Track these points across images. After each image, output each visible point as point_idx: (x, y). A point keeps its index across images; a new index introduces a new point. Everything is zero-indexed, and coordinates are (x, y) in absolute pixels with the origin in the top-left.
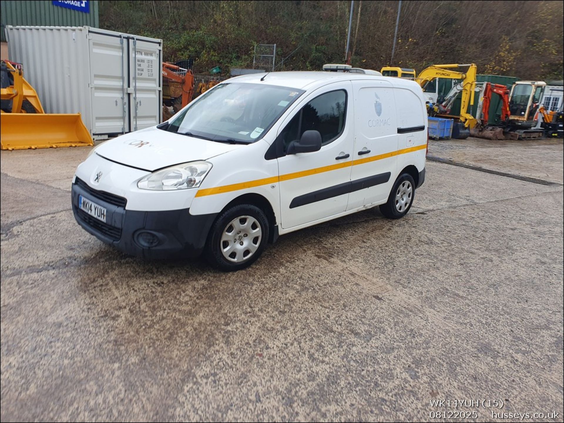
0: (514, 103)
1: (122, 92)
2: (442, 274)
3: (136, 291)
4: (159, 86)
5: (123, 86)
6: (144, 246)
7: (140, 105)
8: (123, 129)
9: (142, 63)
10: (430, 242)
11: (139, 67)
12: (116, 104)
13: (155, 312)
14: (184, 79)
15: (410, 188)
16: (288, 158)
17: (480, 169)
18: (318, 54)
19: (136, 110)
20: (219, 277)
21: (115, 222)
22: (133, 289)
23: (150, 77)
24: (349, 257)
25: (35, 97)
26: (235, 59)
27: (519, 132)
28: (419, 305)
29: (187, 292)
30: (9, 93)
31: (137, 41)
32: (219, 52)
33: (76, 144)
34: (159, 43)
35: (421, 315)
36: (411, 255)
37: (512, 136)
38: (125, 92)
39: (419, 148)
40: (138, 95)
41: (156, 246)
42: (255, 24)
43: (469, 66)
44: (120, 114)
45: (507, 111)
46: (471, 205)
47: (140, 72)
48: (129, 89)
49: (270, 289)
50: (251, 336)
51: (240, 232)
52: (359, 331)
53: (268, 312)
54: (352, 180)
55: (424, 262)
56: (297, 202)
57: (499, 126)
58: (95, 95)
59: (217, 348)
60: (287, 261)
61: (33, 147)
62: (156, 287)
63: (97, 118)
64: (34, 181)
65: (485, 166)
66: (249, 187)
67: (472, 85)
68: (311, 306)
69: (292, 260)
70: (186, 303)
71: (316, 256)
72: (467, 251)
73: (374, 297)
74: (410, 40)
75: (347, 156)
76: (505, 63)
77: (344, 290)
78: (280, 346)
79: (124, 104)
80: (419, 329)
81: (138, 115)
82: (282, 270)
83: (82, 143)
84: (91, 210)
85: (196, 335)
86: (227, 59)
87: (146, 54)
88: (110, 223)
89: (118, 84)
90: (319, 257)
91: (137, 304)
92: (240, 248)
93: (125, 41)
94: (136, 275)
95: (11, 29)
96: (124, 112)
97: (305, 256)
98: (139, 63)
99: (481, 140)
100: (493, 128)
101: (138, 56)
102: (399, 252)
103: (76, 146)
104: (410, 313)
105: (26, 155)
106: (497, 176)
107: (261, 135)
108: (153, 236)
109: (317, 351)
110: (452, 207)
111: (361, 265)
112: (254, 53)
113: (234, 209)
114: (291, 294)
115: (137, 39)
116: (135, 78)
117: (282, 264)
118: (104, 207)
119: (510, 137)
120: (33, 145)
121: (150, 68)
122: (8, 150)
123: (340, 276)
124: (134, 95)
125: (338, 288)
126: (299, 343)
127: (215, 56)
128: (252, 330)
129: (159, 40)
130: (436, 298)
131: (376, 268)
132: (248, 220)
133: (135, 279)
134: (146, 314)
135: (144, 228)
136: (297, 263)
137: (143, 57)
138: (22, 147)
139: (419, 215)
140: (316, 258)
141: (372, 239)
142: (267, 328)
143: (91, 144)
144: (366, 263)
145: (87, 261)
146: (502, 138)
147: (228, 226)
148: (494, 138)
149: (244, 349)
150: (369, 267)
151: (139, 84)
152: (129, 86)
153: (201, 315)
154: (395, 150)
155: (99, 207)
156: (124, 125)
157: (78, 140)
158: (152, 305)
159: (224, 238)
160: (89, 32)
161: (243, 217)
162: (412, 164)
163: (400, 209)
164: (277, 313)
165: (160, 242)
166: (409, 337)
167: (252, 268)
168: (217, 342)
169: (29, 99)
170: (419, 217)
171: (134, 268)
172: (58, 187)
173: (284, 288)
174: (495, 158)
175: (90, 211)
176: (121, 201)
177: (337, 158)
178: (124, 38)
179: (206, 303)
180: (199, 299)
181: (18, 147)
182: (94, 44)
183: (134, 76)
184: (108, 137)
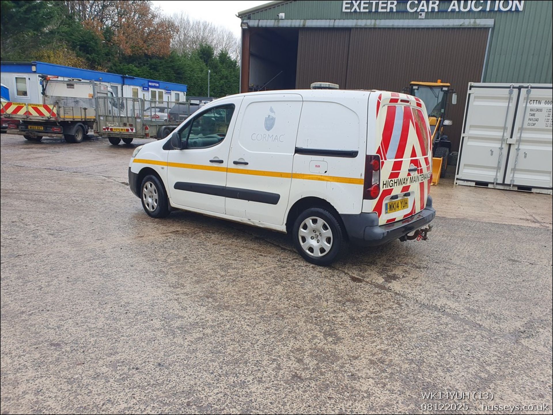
1: (501, 142)
5: (504, 136)
8: (496, 179)
9: (537, 113)
11: (532, 117)
12: (492, 154)
15: (328, 230)
19: (516, 161)
38: (506, 142)
40: (522, 147)
44: (494, 164)
47: (532, 122)
58: (468, 144)
75: (221, 162)
79: (501, 155)
87: (548, 103)
93: (516, 91)
96: (500, 162)
98: (533, 112)
101: (531, 105)
115: (531, 87)
116: (522, 129)
121: (550, 118)
124: (516, 146)
137: (542, 106)
151: (526, 135)
152: (511, 137)
156: (497, 176)
163: (310, 250)
177: (211, 161)
182: (475, 97)
183: (520, 126)
184: (476, 185)
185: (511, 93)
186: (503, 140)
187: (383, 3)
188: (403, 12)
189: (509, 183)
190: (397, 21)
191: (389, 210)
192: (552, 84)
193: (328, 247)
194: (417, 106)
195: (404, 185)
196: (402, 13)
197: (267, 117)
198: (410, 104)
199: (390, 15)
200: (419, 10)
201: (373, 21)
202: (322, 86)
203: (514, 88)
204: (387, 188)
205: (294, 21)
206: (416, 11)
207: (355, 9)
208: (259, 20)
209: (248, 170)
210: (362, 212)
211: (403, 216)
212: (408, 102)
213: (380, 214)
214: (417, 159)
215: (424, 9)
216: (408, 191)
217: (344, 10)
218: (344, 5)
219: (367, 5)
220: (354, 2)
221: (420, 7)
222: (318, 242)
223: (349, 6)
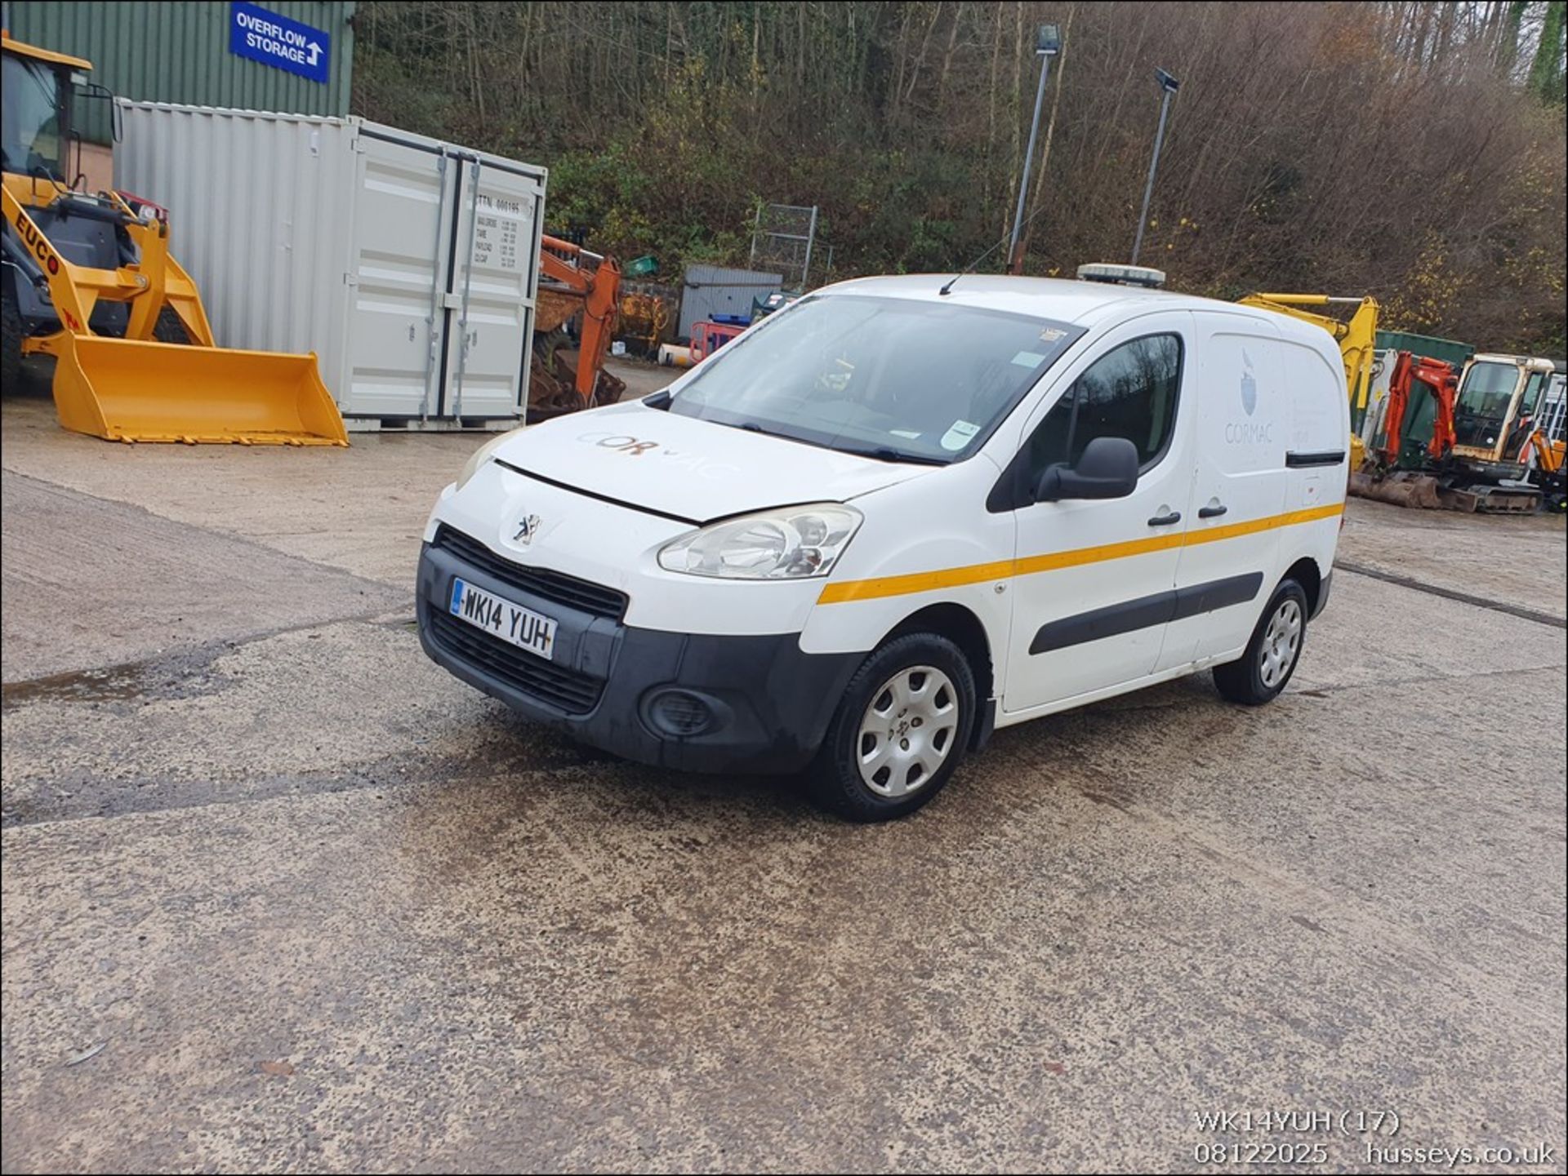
0: (1467, 412)
1: (428, 303)
2: (1448, 867)
3: (630, 861)
4: (529, 296)
5: (434, 287)
6: (665, 733)
7: (475, 343)
8: (423, 406)
9: (488, 229)
10: (1377, 777)
11: (481, 240)
12: (412, 337)
13: (710, 926)
14: (593, 282)
15: (1297, 621)
16: (1040, 510)
17: (1410, 583)
18: (930, 241)
19: (463, 355)
20: (846, 835)
21: (587, 658)
22: (622, 856)
23: (506, 269)
24: (1178, 805)
25: (192, 299)
26: (697, 239)
27: (1477, 491)
28: (1428, 950)
29: (774, 873)
30: (124, 283)
31: (483, 168)
32: (654, 215)
33: (302, 440)
34: (539, 178)
35: (1448, 981)
36: (1340, 808)
37: (1460, 501)
38: (439, 304)
39: (1328, 511)
40: (471, 317)
41: (700, 734)
42: (760, 151)
43: (1359, 304)
44: (418, 365)
45: (1446, 433)
46: (1434, 679)
47: (481, 252)
48: (447, 295)
49: (1001, 882)
50: (1006, 1011)
51: (905, 710)
52: (1298, 1016)
53: (1024, 946)
54: (1177, 588)
55: (1383, 831)
56: (1050, 638)
57: (1429, 472)
58: (359, 307)
59: (927, 1040)
60: (1015, 806)
61: (189, 439)
62: (682, 853)
63: (358, 371)
64: (225, 532)
65: (1421, 577)
66: (947, 585)
67: (1363, 353)
68: (1137, 938)
69: (1027, 803)
70: (784, 902)
71: (1087, 795)
72: (1487, 808)
73: (1296, 919)
74: (1184, 221)
75: (1174, 519)
76: (1430, 303)
77: (1206, 897)
78: (1101, 1044)
79: (431, 338)
80: (1462, 1021)
81: (467, 371)
82: (1009, 828)
83: (315, 436)
84: (498, 622)
85: (854, 1000)
86: (673, 238)
87: (502, 205)
88: (566, 661)
89: (421, 280)
90: (1098, 800)
91: (648, 899)
92: (902, 757)
93: (451, 164)
94: (614, 815)
95: (128, 108)
96: (431, 358)
97: (1057, 793)
98: (482, 227)
99: (1378, 505)
100: (1410, 475)
101: (482, 209)
102: (1304, 797)
103: (301, 445)
104: (1416, 973)
105: (175, 460)
106: (1467, 606)
107: (973, 442)
108: (697, 704)
109: (1209, 1066)
110: (1387, 683)
111: (1220, 828)
112: (752, 229)
113: (902, 643)
114: (1065, 898)
115: (483, 163)
116: (467, 269)
117: (999, 810)
118: (548, 617)
119: (1453, 502)
120: (189, 432)
121: (508, 245)
122: (120, 441)
123: (1178, 856)
124: (460, 315)
125: (1184, 889)
126: (1150, 1041)
127: (642, 226)
128: (1002, 994)
129: (539, 170)
130: (1466, 935)
131: (1264, 839)
132: (929, 680)
133: (615, 827)
134: (688, 930)
135: (673, 682)
136: (1044, 811)
137: (493, 211)
138: (159, 436)
139: (1308, 698)
140: (1088, 801)
141: (1219, 758)
142: (1041, 991)
143: (343, 443)
144: (1234, 824)
145: (454, 768)
146: (1435, 506)
147: (881, 691)
148: (1414, 502)
149: (1003, 1048)
150: (1244, 836)
151: (478, 287)
152: (449, 290)
153: (841, 941)
154: (1276, 511)
155: (530, 615)
156: (426, 397)
157: (301, 428)
158: (692, 904)
159: (868, 727)
160: (362, 132)
161: (919, 668)
162: (1311, 556)
163: (1268, 678)
164: (1049, 951)
165: (714, 723)
166: (1442, 1041)
167: (925, 817)
168: (921, 1023)
169: (176, 304)
170: (1313, 703)
171: (598, 794)
172: (296, 554)
173: (1039, 882)
174: (1438, 558)
175: (492, 624)
176: (610, 602)
177: (1153, 523)
178: (450, 155)
179: (842, 909)
180: (818, 896)
181: (147, 436)
182: (368, 166)
183: (465, 263)
184: (383, 426)
185: (443, 168)
186: (432, 297)
189: (451, 413)
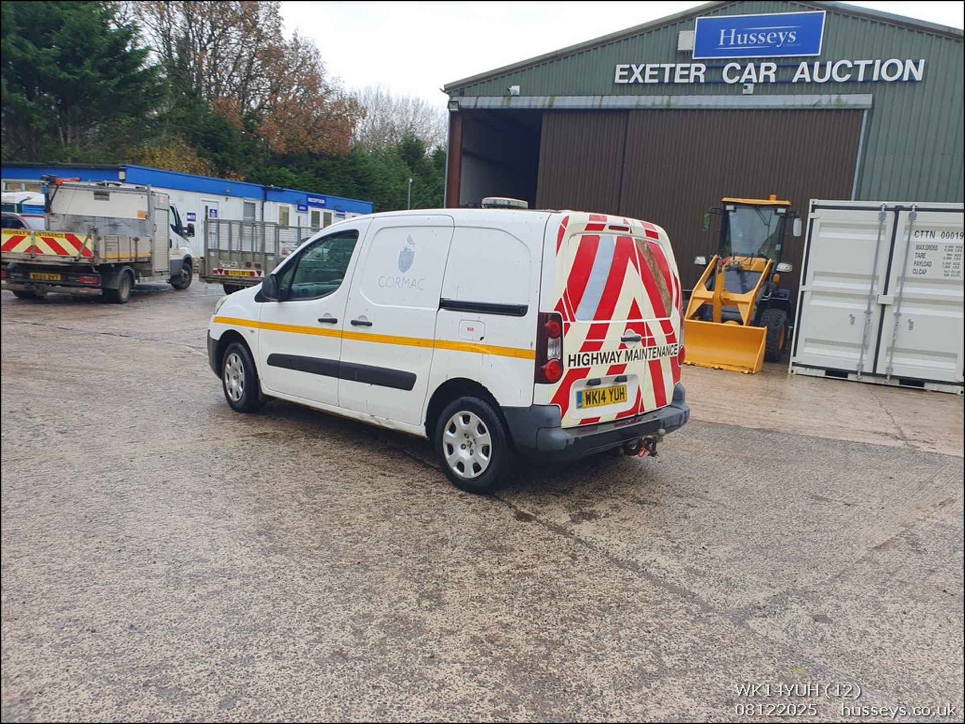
1: (867, 301)
5: (873, 292)
8: (861, 365)
9: (928, 252)
11: (919, 259)
12: (853, 322)
19: (894, 335)
31: (921, 212)
38: (876, 302)
40: (904, 310)
44: (858, 340)
47: (920, 267)
48: (884, 297)
54: (343, 360)
58: (812, 304)
63: (808, 340)
75: (334, 321)
79: (868, 323)
81: (897, 347)
87: (947, 235)
89: (863, 287)
93: (890, 215)
96: (867, 336)
98: (922, 251)
101: (917, 239)
115: (917, 209)
116: (902, 279)
121: (952, 261)
124: (894, 309)
137: (937, 240)
151: (910, 290)
152: (885, 293)
156: (862, 359)
160: (815, 207)
163: (459, 468)
177: (321, 320)
182: (822, 225)
183: (900, 275)
184: (826, 374)
185: (882, 218)
186: (871, 298)
187: (682, 69)
188: (716, 83)
189: (883, 373)
190: (708, 97)
191: (584, 403)
192: (963, 204)
193: (484, 461)
194: (647, 235)
195: (613, 363)
196: (714, 85)
197: (403, 250)
198: (631, 232)
199: (695, 87)
200: (742, 81)
201: (666, 98)
202: (498, 203)
203: (886, 209)
204: (577, 367)
205: (535, 98)
206: (738, 82)
207: (637, 79)
208: (478, 97)
209: (371, 335)
210: (533, 405)
211: (616, 415)
212: (626, 229)
213: (565, 408)
214: (643, 323)
215: (751, 79)
216: (622, 373)
217: (617, 80)
218: (618, 73)
219: (656, 73)
220: (634, 67)
221: (746, 76)
222: (471, 454)
223: (626, 73)
